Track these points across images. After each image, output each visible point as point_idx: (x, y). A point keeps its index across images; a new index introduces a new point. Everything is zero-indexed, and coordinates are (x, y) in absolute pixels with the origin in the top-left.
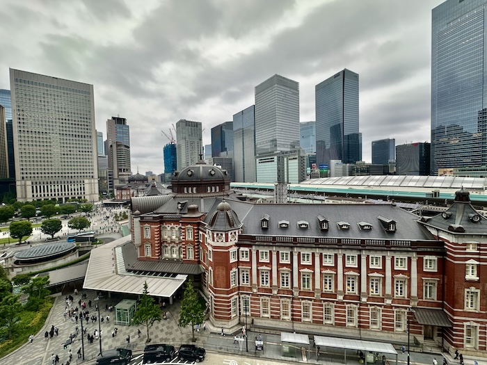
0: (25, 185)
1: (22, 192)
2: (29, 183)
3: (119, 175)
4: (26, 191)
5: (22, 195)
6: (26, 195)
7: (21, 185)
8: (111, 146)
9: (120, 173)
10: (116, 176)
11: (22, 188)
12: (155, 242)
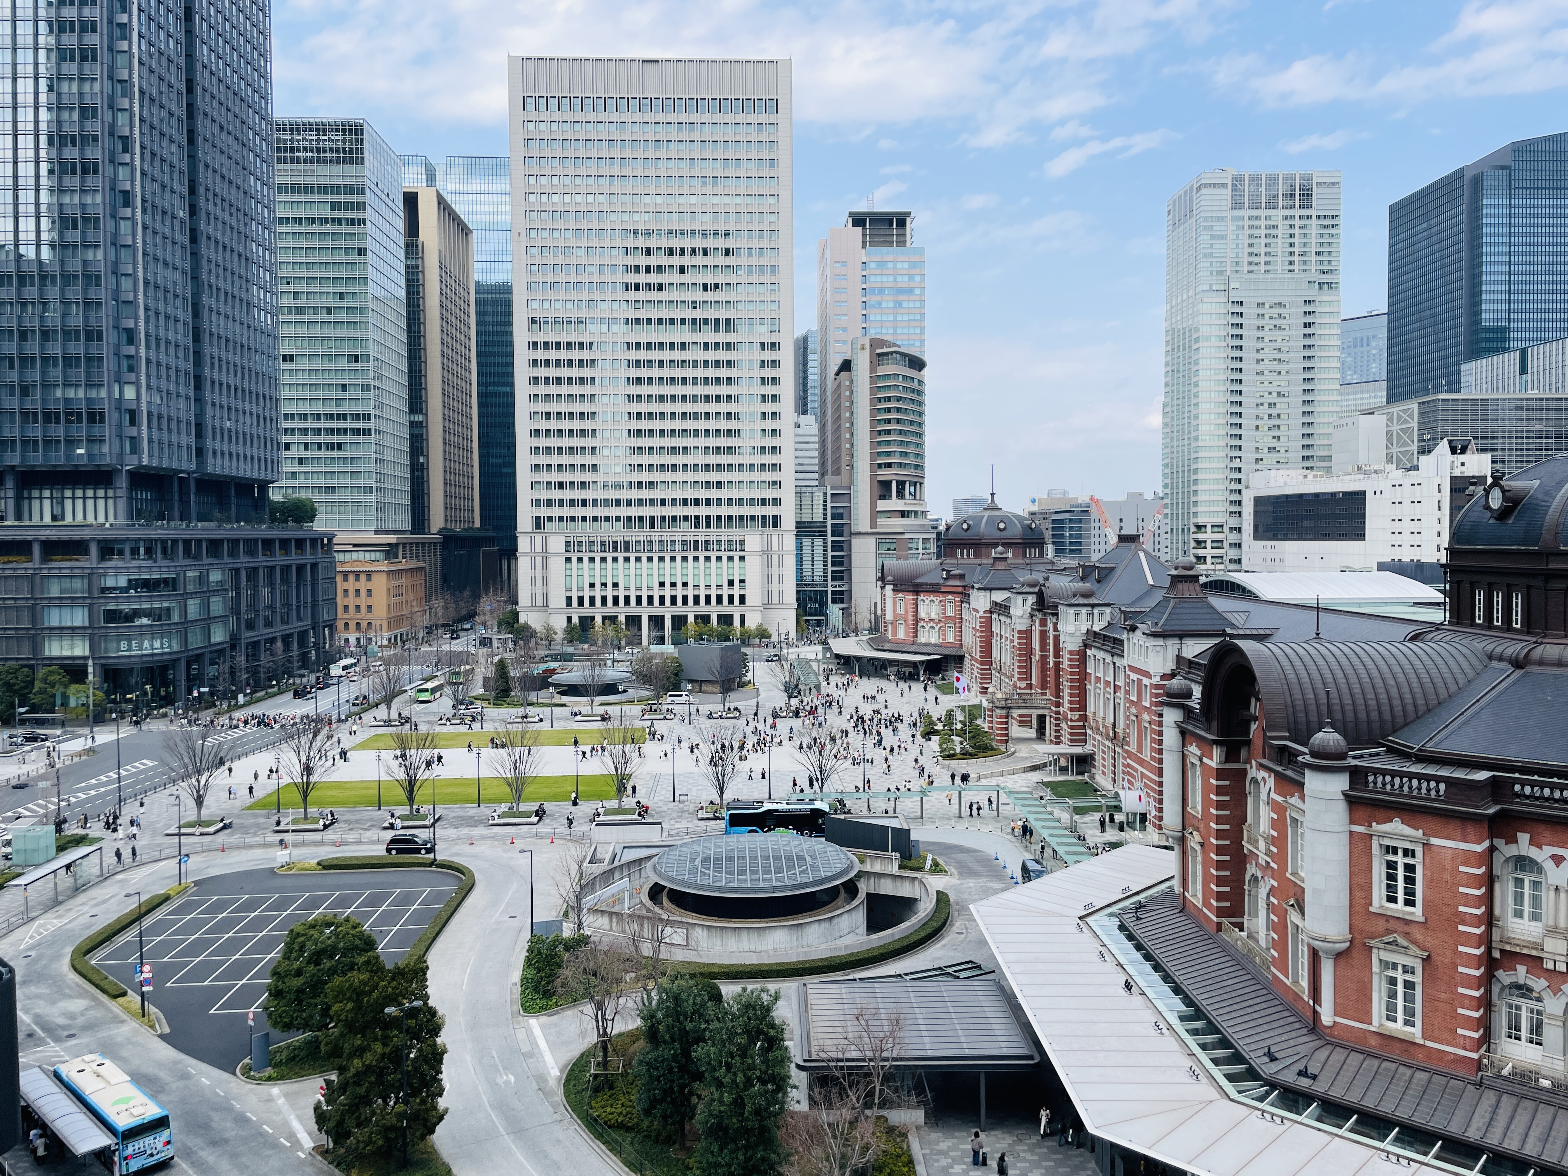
0: (545, 555)
1: (533, 581)
2: (557, 544)
3: (875, 514)
4: (545, 581)
5: (533, 596)
6: (546, 596)
7: (533, 554)
8: (846, 366)
9: (882, 505)
10: (861, 520)
11: (533, 566)
12: (1456, 952)
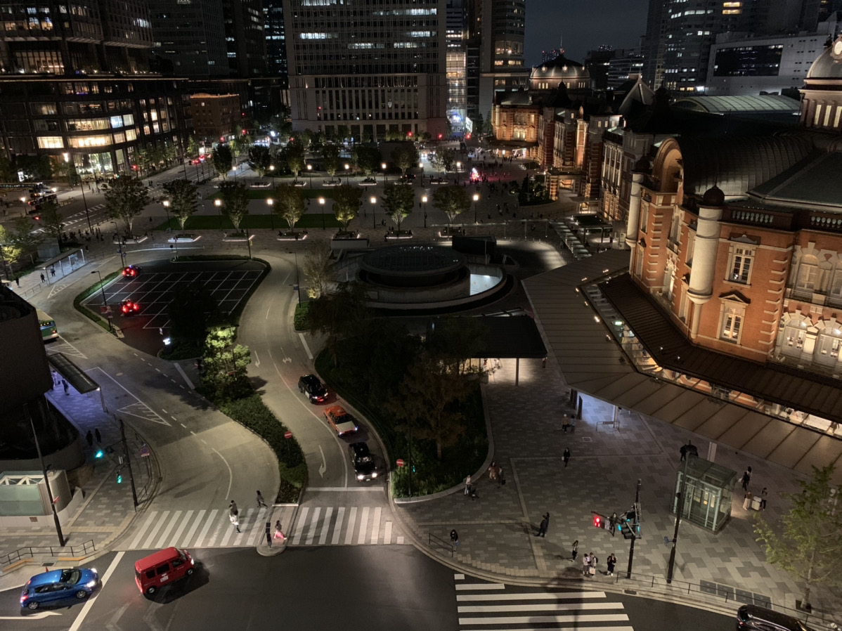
0: (304, 89)
1: (299, 105)
2: (310, 83)
4: (305, 105)
5: (300, 114)
7: (297, 89)
11: (298, 96)
12: (764, 303)
